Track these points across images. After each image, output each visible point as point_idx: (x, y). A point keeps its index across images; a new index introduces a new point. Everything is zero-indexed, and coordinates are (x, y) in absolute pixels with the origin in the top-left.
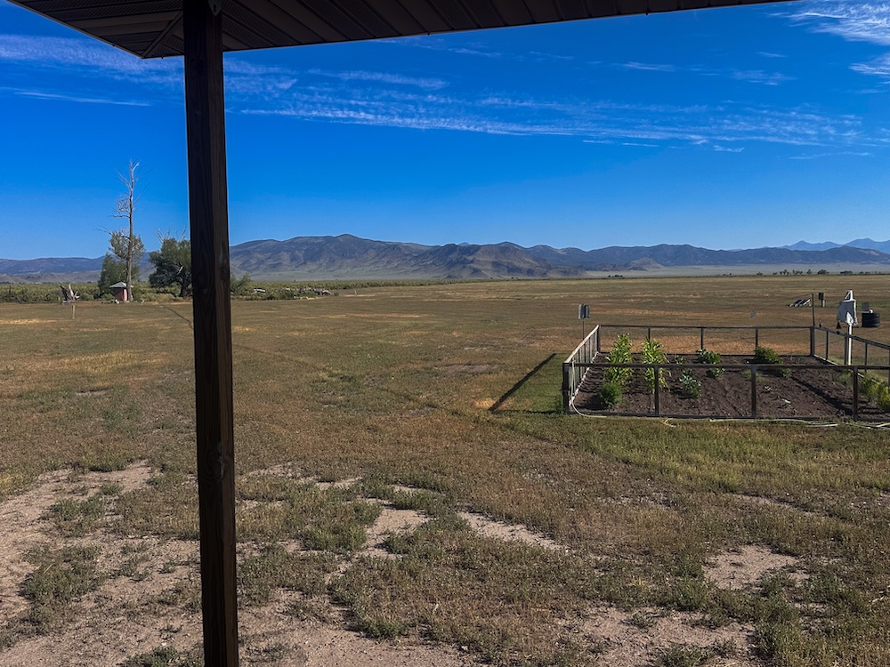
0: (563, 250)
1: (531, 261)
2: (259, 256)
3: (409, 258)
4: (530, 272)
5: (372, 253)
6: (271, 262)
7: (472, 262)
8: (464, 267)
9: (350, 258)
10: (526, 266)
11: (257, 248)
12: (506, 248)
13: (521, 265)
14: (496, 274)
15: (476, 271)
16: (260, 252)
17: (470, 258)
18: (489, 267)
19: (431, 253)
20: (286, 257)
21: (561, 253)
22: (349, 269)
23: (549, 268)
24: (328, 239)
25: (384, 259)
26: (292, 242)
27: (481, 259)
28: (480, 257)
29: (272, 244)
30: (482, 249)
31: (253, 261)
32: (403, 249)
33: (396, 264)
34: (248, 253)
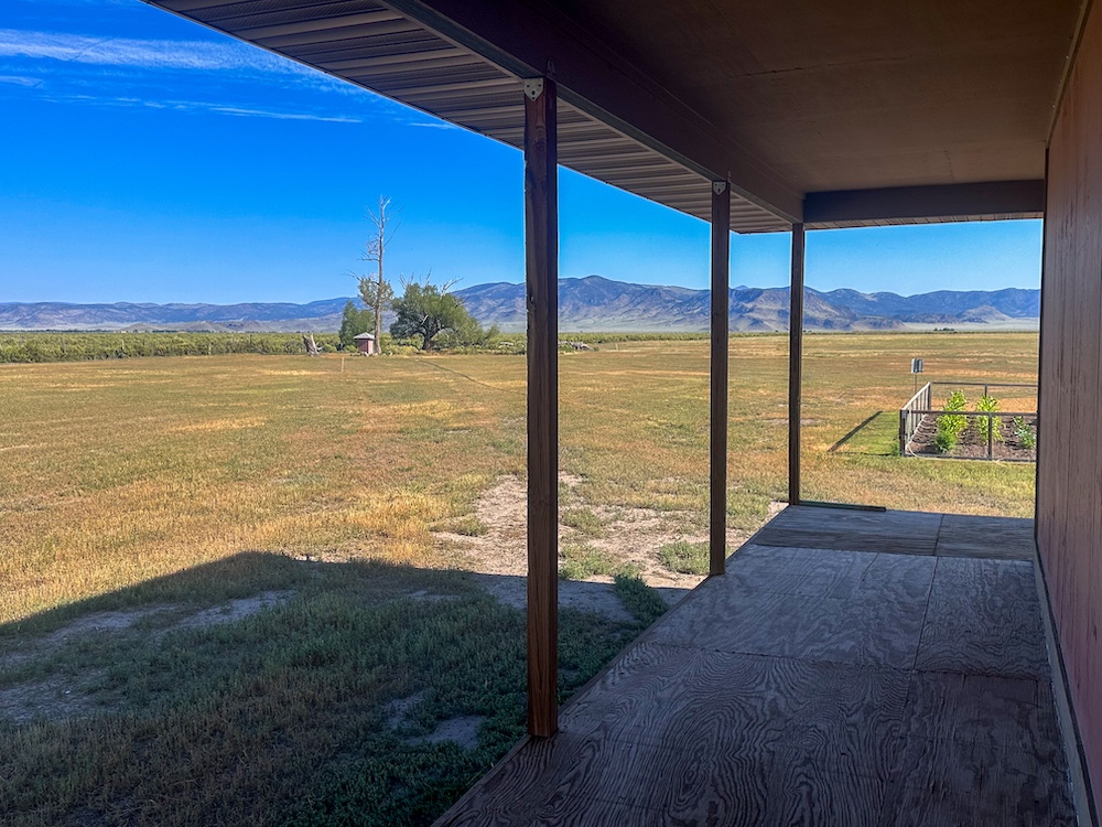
0: (874, 295)
1: (829, 309)
2: (490, 302)
3: (670, 305)
4: (827, 324)
5: (625, 299)
6: (503, 309)
7: (751, 310)
8: (741, 316)
9: (598, 305)
10: (823, 316)
11: (488, 293)
13: (817, 314)
14: (782, 325)
15: (756, 322)
16: (490, 298)
17: (750, 306)
18: (774, 317)
19: (699, 299)
20: (520, 303)
21: (870, 298)
22: (596, 319)
23: (854, 319)
24: (572, 282)
25: (641, 307)
27: (764, 307)
28: (759, 303)
29: (504, 288)
30: (764, 294)
31: (483, 309)
32: (664, 294)
33: (654, 313)
34: (478, 297)
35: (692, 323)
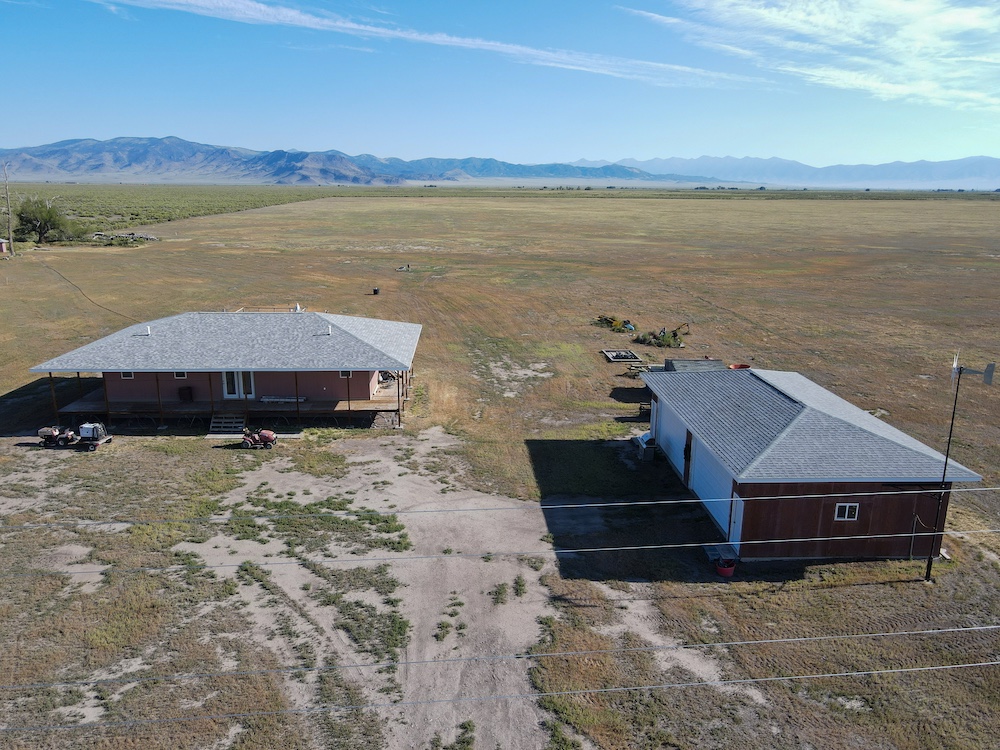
0: (386, 160)
1: (356, 169)
2: (78, 155)
3: (238, 162)
4: (355, 180)
5: (200, 157)
6: (92, 162)
7: (301, 168)
8: (293, 173)
9: (178, 160)
10: (352, 174)
11: (76, 147)
12: (332, 157)
13: (348, 173)
14: (324, 180)
15: (305, 178)
16: (79, 152)
17: (299, 165)
18: (318, 174)
19: (260, 159)
20: (108, 158)
21: (384, 162)
22: (177, 172)
23: (373, 176)
24: (154, 141)
25: (214, 163)
26: (114, 142)
27: (309, 166)
28: (307, 163)
29: (91, 143)
30: (309, 156)
31: (72, 161)
32: (232, 154)
33: (225, 168)
34: (66, 152)
35: (255, 177)
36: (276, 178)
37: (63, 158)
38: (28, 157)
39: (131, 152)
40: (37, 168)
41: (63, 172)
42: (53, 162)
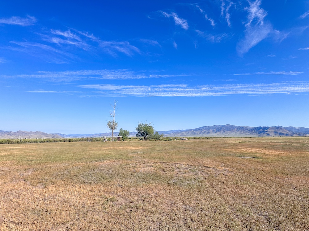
0: (299, 128)
1: (287, 131)
2: (204, 130)
3: (247, 130)
4: (287, 135)
5: (236, 129)
6: (207, 132)
7: (267, 132)
8: (264, 133)
9: (229, 131)
10: (285, 133)
12: (278, 128)
13: (284, 133)
14: (275, 135)
15: (268, 134)
17: (266, 130)
18: (273, 133)
19: (254, 129)
20: (211, 130)
21: (298, 129)
22: (229, 134)
23: (294, 133)
24: (223, 126)
25: (240, 131)
26: (213, 126)
27: (270, 131)
28: (269, 130)
29: (208, 127)
30: (270, 128)
31: (203, 132)
32: (245, 128)
33: (243, 132)
34: (202, 129)
35: (252, 134)
36: (259, 135)
37: (201, 131)
38: (193, 131)
39: (217, 129)
40: (195, 134)
41: (200, 134)
42: (198, 132)
